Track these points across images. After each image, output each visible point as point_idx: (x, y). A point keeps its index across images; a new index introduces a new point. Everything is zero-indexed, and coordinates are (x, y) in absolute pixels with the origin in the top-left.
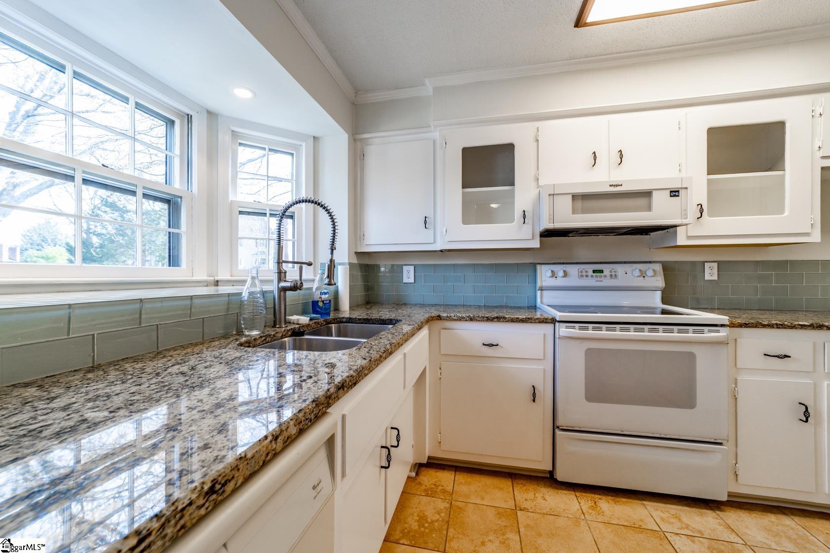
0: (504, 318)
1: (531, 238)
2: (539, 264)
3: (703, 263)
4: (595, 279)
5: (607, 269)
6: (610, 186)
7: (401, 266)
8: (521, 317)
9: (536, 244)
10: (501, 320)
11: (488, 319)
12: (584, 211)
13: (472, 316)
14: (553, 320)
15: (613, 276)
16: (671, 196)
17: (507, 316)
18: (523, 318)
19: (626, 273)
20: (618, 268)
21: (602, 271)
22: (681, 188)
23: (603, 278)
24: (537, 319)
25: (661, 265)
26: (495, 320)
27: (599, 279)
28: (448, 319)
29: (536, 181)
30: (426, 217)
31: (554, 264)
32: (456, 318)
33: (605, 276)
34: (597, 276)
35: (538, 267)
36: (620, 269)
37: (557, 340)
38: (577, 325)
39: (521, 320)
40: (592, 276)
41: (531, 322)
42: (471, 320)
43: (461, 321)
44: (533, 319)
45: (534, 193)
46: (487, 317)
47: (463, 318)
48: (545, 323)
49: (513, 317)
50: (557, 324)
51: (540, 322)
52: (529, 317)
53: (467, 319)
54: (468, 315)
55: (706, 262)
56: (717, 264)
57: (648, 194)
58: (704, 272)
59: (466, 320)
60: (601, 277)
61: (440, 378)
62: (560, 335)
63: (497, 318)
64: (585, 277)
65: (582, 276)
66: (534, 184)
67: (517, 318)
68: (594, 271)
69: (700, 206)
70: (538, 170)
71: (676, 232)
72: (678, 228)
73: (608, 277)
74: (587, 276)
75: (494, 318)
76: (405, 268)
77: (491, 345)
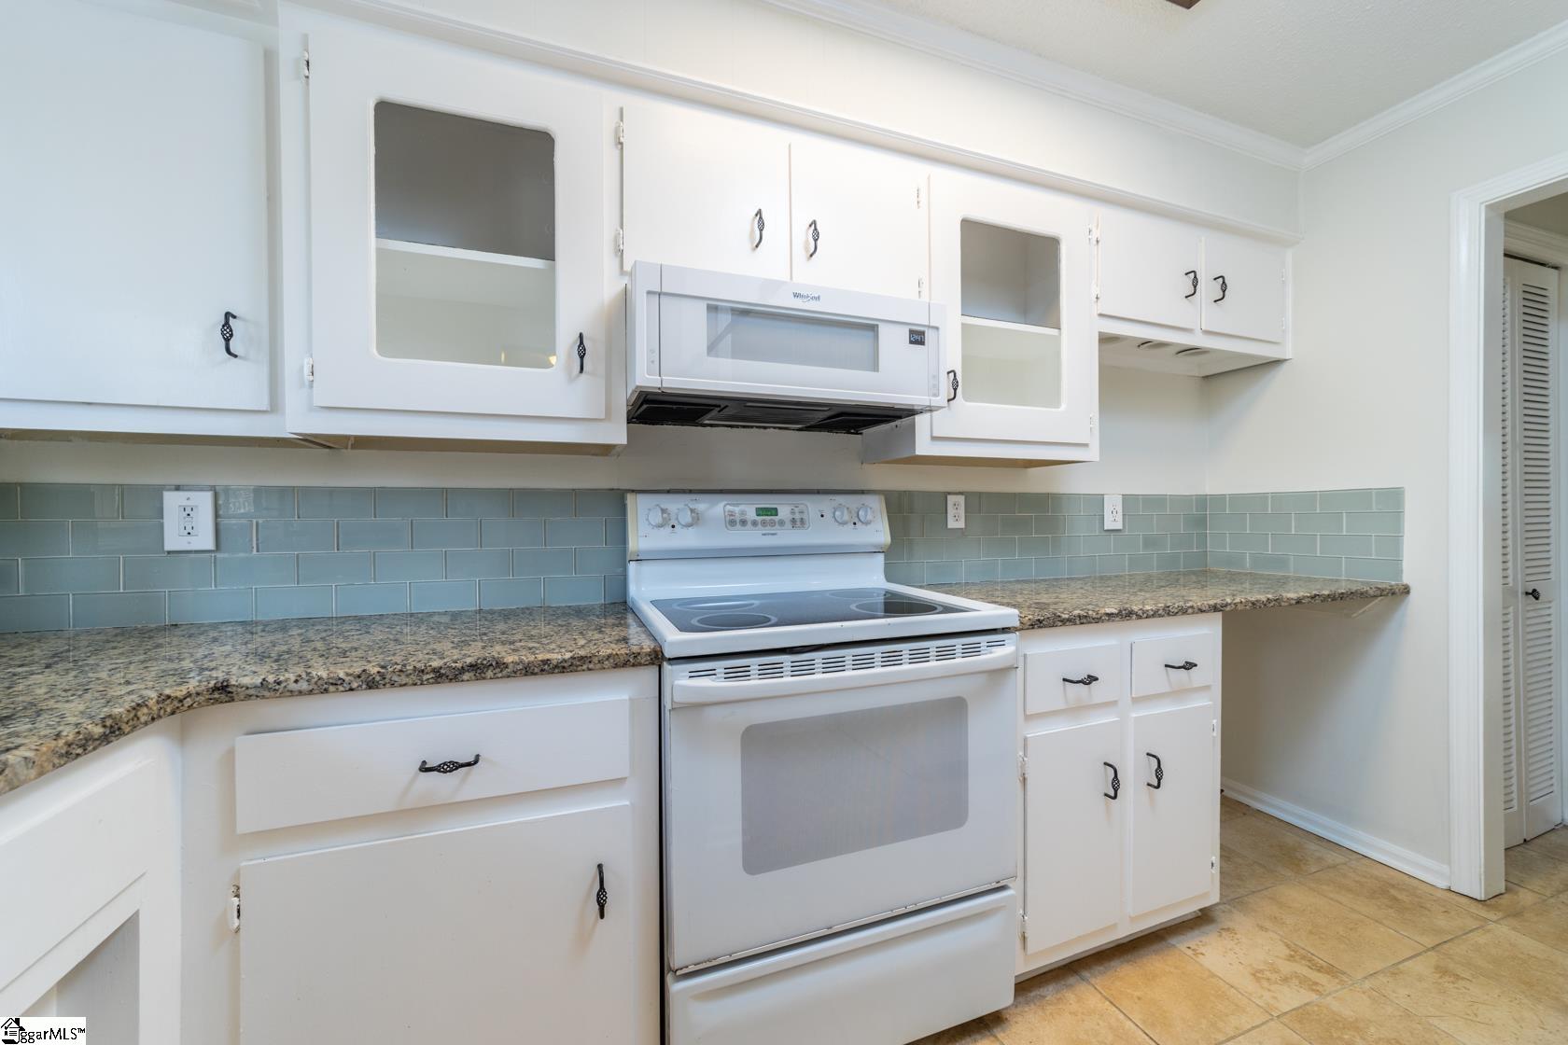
0: (500, 665)
1: (603, 416)
2: (633, 491)
3: (946, 494)
4: (759, 531)
5: (785, 508)
6: (796, 295)
7: (156, 493)
8: (555, 657)
9: (616, 433)
10: (490, 674)
11: (441, 676)
12: (739, 352)
13: (374, 670)
14: (657, 657)
15: (798, 523)
16: (911, 342)
17: (509, 659)
18: (565, 661)
19: (822, 516)
20: (809, 504)
21: (774, 512)
22: (929, 327)
23: (777, 526)
24: (609, 657)
25: (883, 498)
26: (466, 677)
27: (768, 530)
28: (267, 694)
29: (616, 255)
30: (228, 315)
31: (669, 492)
32: (304, 686)
33: (782, 523)
34: (764, 523)
35: (630, 498)
36: (812, 506)
37: (667, 715)
38: (720, 665)
39: (556, 667)
40: (755, 523)
41: (589, 669)
42: (370, 688)
43: (325, 696)
44: (595, 660)
45: (609, 288)
46: (435, 670)
47: (336, 683)
48: (634, 665)
49: (532, 658)
50: (666, 666)
51: (616, 666)
52: (582, 653)
53: (355, 685)
54: (358, 671)
55: (949, 493)
56: (963, 497)
57: (871, 328)
58: (946, 513)
59: (351, 690)
60: (773, 524)
61: (238, 930)
62: (675, 700)
63: (473, 667)
64: (738, 526)
65: (732, 523)
66: (610, 263)
67: (546, 662)
68: (760, 512)
69: (952, 374)
70: (622, 228)
71: (912, 427)
72: (917, 418)
73: (788, 525)
74: (744, 522)
75: (462, 670)
76: (172, 501)
77: (450, 767)
